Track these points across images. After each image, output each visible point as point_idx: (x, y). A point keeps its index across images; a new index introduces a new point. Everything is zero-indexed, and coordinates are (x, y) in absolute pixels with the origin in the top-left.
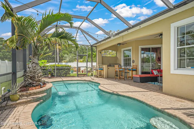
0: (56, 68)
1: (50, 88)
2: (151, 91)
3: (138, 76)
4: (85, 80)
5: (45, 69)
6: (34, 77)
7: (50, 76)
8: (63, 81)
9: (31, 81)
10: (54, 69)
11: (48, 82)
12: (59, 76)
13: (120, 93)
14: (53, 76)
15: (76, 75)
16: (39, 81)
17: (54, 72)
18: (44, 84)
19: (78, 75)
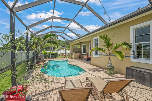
0: (50, 54)
1: (47, 63)
2: (88, 64)
3: (86, 58)
4: (64, 60)
5: (45, 55)
6: (41, 59)
7: (48, 58)
8: (54, 60)
9: (40, 60)
10: (50, 55)
11: (46, 61)
12: (52, 58)
13: (74, 65)
14: (49, 58)
15: (60, 57)
16: (43, 60)
17: (50, 56)
18: (45, 61)
19: (61, 57)
